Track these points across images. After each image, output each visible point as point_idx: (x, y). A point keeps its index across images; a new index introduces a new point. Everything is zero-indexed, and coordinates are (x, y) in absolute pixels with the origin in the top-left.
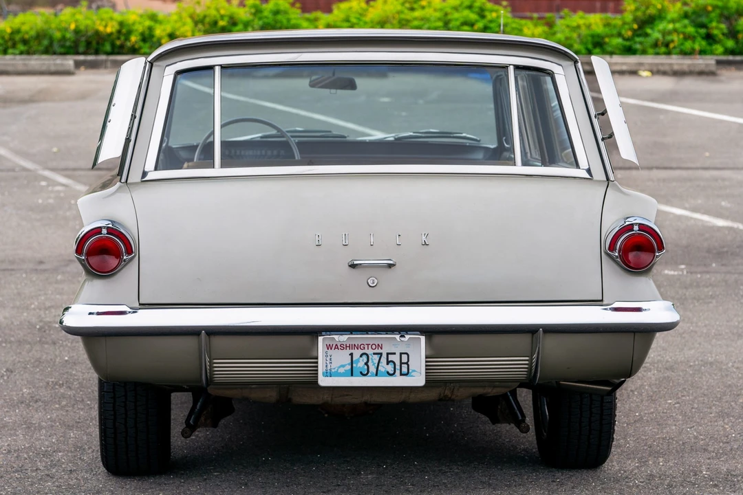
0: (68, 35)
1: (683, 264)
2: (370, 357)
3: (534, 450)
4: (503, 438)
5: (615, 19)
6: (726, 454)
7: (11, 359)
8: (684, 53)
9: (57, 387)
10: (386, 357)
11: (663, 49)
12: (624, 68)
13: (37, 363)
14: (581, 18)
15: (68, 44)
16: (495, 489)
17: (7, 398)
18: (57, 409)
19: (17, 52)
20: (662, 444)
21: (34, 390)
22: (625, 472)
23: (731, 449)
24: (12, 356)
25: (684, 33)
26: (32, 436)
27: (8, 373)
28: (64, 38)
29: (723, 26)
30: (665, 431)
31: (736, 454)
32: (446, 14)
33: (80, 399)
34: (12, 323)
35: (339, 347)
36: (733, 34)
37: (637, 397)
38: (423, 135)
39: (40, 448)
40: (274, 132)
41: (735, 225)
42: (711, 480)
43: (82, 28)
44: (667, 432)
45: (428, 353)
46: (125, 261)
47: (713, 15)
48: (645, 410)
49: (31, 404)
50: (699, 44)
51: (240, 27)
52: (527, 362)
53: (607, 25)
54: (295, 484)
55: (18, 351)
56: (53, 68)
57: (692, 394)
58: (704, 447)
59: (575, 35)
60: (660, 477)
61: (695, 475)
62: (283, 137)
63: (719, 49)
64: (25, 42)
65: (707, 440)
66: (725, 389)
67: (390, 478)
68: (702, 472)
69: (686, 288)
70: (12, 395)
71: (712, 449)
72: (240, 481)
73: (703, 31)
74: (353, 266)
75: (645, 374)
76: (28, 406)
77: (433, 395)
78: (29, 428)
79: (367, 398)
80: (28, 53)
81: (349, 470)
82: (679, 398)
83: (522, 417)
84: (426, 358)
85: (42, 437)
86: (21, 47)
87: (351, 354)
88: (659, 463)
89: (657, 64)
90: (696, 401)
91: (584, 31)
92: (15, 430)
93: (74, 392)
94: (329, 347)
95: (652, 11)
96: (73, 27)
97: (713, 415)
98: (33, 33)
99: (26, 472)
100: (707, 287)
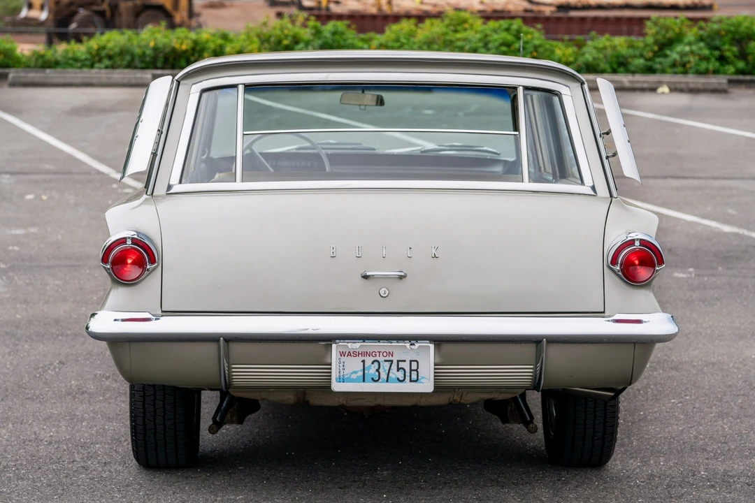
0: (149, 52)
1: (692, 267)
2: (381, 364)
3: (543, 448)
4: (515, 435)
5: (638, 41)
6: (724, 455)
7: (66, 351)
8: (699, 73)
9: (104, 379)
10: (396, 364)
11: (680, 69)
12: (645, 85)
13: (89, 356)
14: (608, 40)
15: (148, 59)
16: (503, 487)
17: (56, 389)
18: (101, 401)
19: (102, 66)
20: (664, 444)
21: (81, 382)
22: (627, 471)
23: (729, 450)
24: (66, 349)
25: (699, 55)
26: (73, 428)
27: (61, 366)
28: (144, 55)
29: (735, 49)
30: (667, 430)
31: (733, 454)
32: (486, 36)
33: (124, 392)
34: (71, 317)
35: (352, 354)
36: (743, 56)
37: (642, 396)
38: (448, 148)
39: (80, 440)
40: (308, 144)
41: (741, 231)
42: (709, 480)
43: (160, 45)
44: (669, 432)
45: (437, 361)
46: (148, 270)
47: (726, 39)
48: (650, 409)
49: (77, 396)
50: (714, 64)
51: (301, 45)
52: (532, 370)
53: (631, 46)
54: (314, 480)
55: (73, 343)
56: (133, 81)
57: (695, 394)
58: (702, 447)
59: (601, 56)
60: (660, 477)
61: (694, 475)
62: (315, 149)
63: (731, 69)
64: (110, 57)
65: (706, 440)
66: (725, 389)
67: (404, 475)
68: (700, 472)
69: (693, 290)
70: (61, 387)
71: (711, 449)
72: (263, 476)
73: (717, 53)
74: (366, 277)
75: (651, 373)
76: (74, 397)
77: (443, 400)
78: (71, 419)
79: (380, 401)
80: (113, 67)
81: (366, 465)
82: (682, 398)
83: (530, 418)
84: (435, 365)
85: (83, 429)
86: (107, 62)
87: (363, 361)
88: (660, 463)
89: (675, 83)
90: (698, 401)
91: (609, 52)
92: (59, 421)
93: (118, 384)
94: (342, 354)
95: (670, 34)
96: (152, 44)
97: (713, 415)
98: (117, 50)
99: (64, 464)
100: (713, 289)
